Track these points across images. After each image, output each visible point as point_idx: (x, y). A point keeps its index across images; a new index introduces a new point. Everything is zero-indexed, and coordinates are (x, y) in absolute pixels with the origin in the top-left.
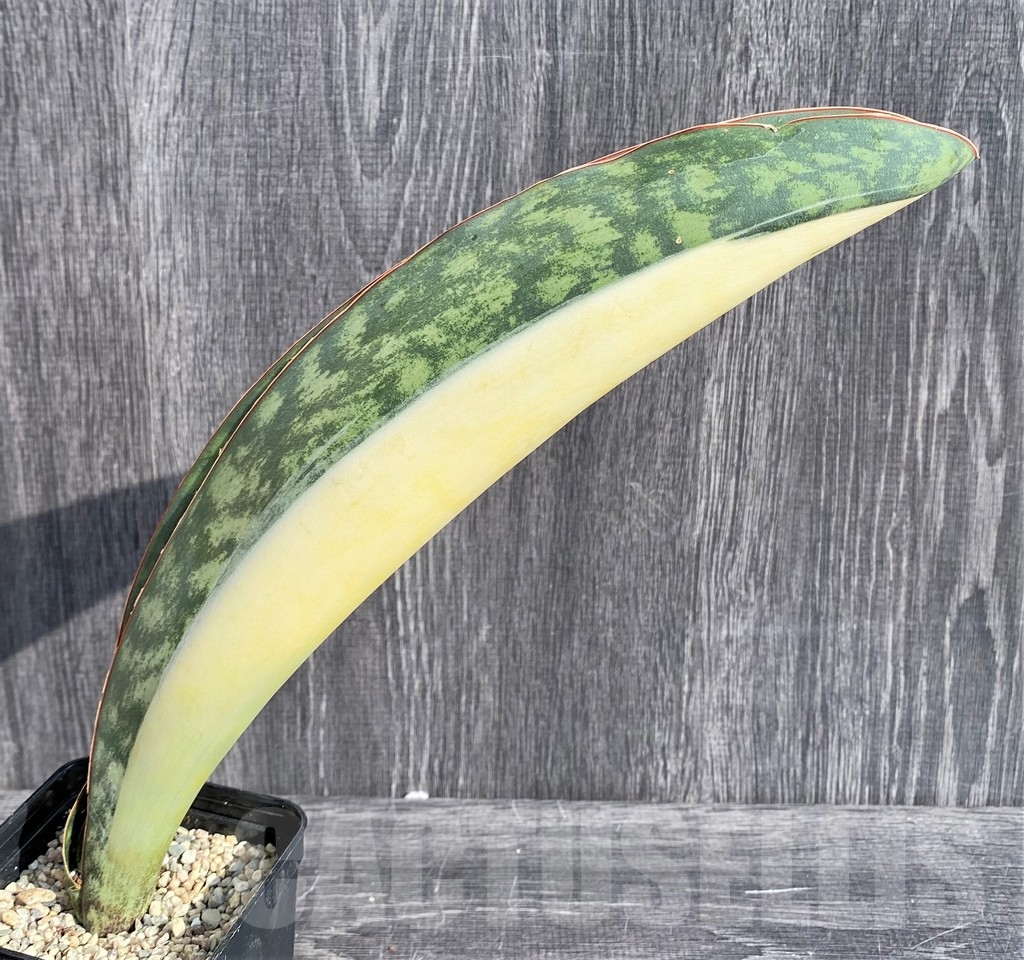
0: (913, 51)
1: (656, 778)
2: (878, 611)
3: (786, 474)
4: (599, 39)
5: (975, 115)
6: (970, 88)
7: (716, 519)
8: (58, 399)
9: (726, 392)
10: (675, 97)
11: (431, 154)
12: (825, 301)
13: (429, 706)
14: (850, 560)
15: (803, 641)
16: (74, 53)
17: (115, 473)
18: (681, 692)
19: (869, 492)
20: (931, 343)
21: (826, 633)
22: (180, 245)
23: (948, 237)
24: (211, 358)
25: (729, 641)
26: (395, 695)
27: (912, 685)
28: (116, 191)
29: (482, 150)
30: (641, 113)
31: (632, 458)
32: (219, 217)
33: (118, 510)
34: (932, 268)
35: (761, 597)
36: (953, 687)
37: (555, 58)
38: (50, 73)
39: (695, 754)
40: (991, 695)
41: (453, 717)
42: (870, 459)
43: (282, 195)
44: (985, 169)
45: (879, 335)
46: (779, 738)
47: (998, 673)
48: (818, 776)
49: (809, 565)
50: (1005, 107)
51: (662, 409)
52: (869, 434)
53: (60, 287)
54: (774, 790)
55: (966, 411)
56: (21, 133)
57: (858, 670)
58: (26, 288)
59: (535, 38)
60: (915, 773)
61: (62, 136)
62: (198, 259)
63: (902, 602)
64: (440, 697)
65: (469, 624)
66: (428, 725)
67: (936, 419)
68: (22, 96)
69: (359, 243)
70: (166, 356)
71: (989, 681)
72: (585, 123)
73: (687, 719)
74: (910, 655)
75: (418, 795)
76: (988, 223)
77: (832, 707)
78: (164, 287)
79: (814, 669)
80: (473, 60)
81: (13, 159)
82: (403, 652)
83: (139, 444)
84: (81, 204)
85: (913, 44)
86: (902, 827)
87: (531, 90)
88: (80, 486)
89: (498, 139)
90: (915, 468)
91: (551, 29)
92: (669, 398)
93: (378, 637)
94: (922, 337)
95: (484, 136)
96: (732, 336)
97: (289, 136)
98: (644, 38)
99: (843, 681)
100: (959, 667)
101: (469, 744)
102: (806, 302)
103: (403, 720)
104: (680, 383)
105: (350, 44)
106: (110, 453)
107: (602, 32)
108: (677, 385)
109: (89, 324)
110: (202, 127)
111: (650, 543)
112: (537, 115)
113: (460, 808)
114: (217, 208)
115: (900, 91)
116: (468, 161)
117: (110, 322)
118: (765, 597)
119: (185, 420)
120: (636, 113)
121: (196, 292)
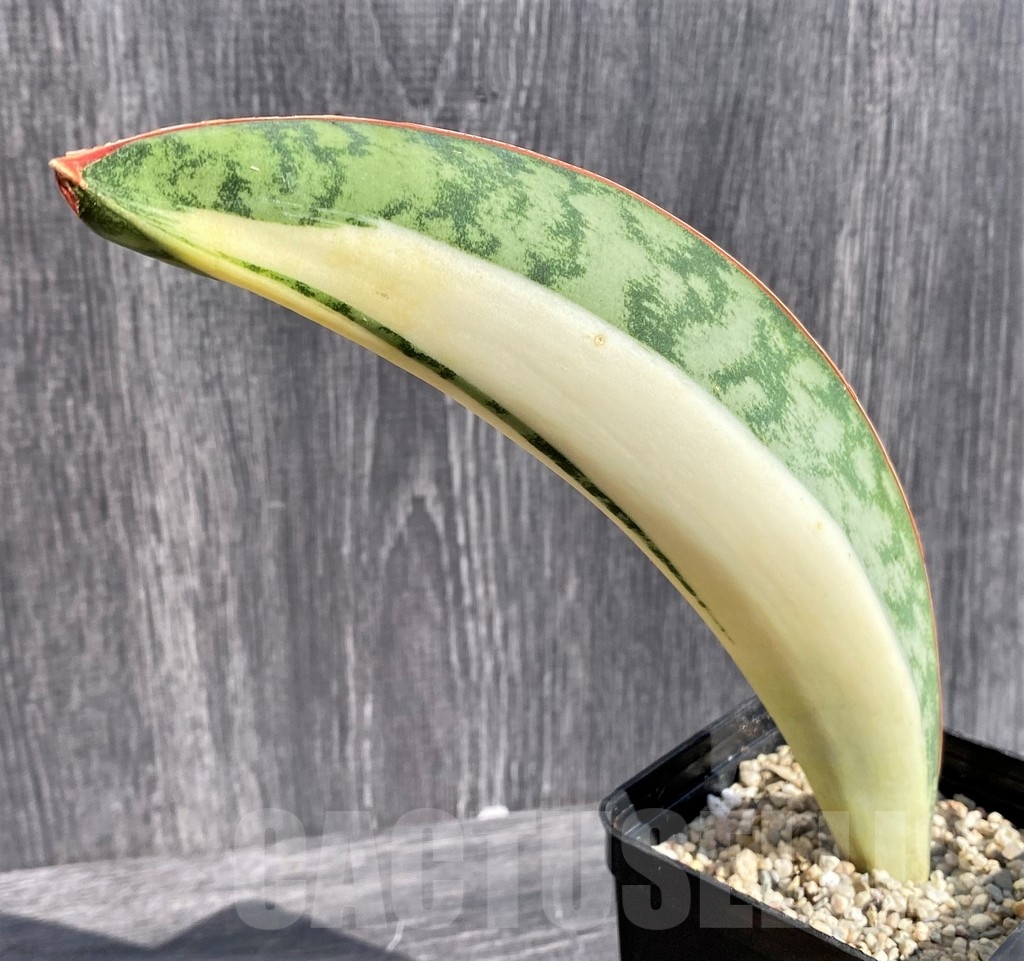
13: (504, 692)
14: (1002, 452)
17: (70, 412)
21: (974, 547)
26: (460, 684)
33: (76, 465)
41: (534, 704)
49: (956, 460)
64: (518, 678)
65: (553, 580)
66: (503, 717)
75: (494, 812)
77: (982, 636)
79: (961, 592)
82: (470, 625)
83: (103, 368)
88: (19, 434)
93: (437, 611)
101: (555, 737)
103: (471, 715)
106: (61, 383)
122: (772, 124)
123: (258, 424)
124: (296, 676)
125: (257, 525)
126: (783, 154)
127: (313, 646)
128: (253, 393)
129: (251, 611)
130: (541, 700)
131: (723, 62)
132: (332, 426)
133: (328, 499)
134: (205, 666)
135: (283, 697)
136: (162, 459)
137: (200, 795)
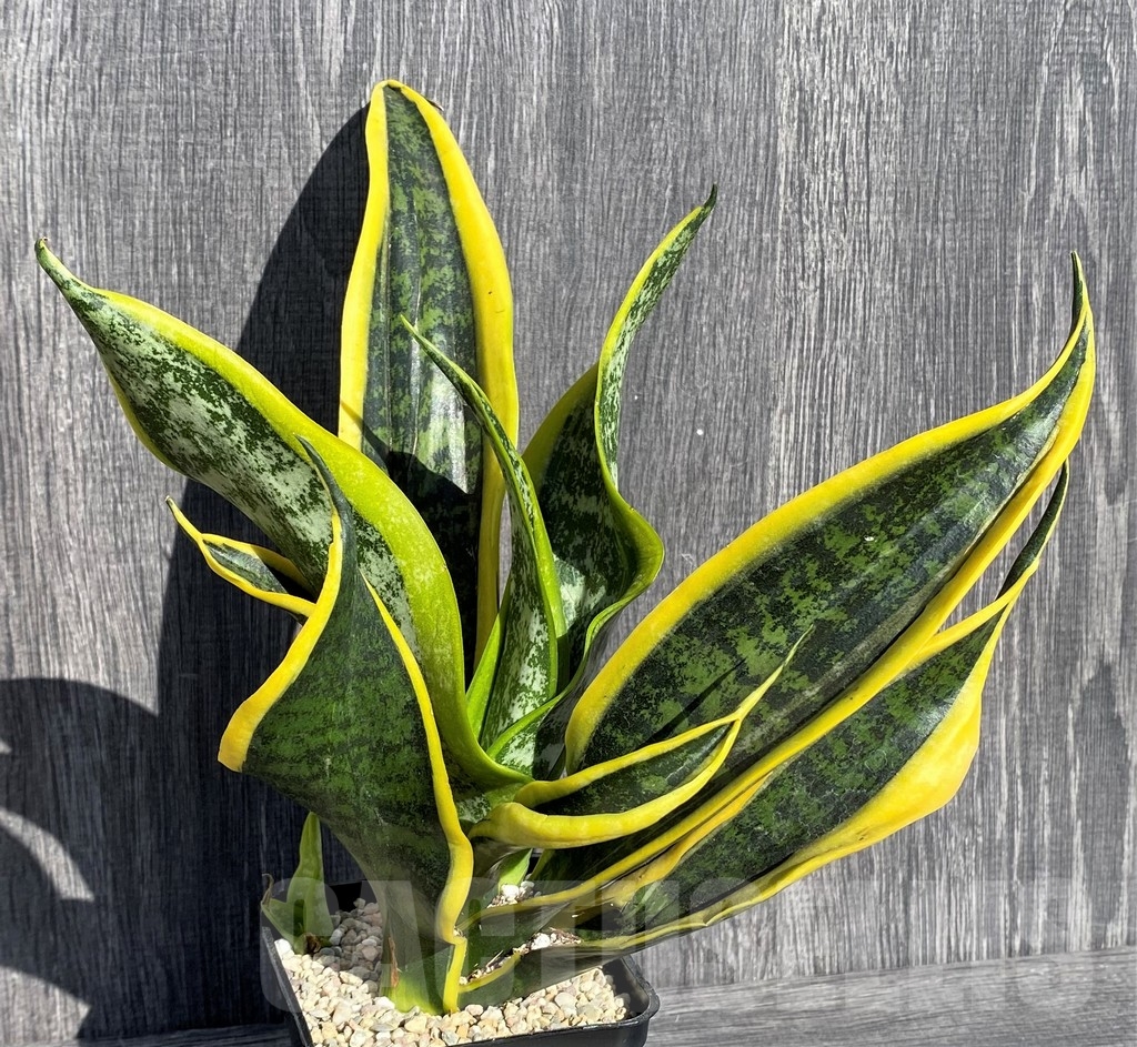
1: (725, 953)
5: (1077, 57)
6: (1070, 24)
9: (797, 424)
10: (724, 34)
20: (1036, 348)
22: (69, 244)
23: (1052, 213)
27: (1032, 798)
29: (481, 106)
30: (682, 56)
31: (684, 520)
32: (126, 203)
34: (1035, 253)
36: (1079, 795)
39: (772, 918)
40: (1125, 802)
43: (213, 170)
44: (1090, 126)
45: (975, 342)
46: (876, 884)
48: (925, 932)
50: (1110, 49)
51: (718, 452)
54: (871, 955)
60: (1040, 916)
62: (95, 263)
63: (1016, 688)
69: (319, 237)
70: (52, 403)
71: (1122, 784)
72: (612, 70)
74: (1027, 757)
76: (1096, 194)
78: (46, 303)
87: (542, 24)
89: (502, 91)
92: (727, 437)
94: (1027, 343)
95: (484, 87)
96: (801, 351)
97: (221, 88)
100: (1086, 769)
102: (888, 302)
104: (740, 416)
108: (735, 420)
110: (100, 76)
112: (551, 59)
114: (122, 189)
115: (990, 28)
116: (464, 120)
119: (80, 496)
120: (675, 56)
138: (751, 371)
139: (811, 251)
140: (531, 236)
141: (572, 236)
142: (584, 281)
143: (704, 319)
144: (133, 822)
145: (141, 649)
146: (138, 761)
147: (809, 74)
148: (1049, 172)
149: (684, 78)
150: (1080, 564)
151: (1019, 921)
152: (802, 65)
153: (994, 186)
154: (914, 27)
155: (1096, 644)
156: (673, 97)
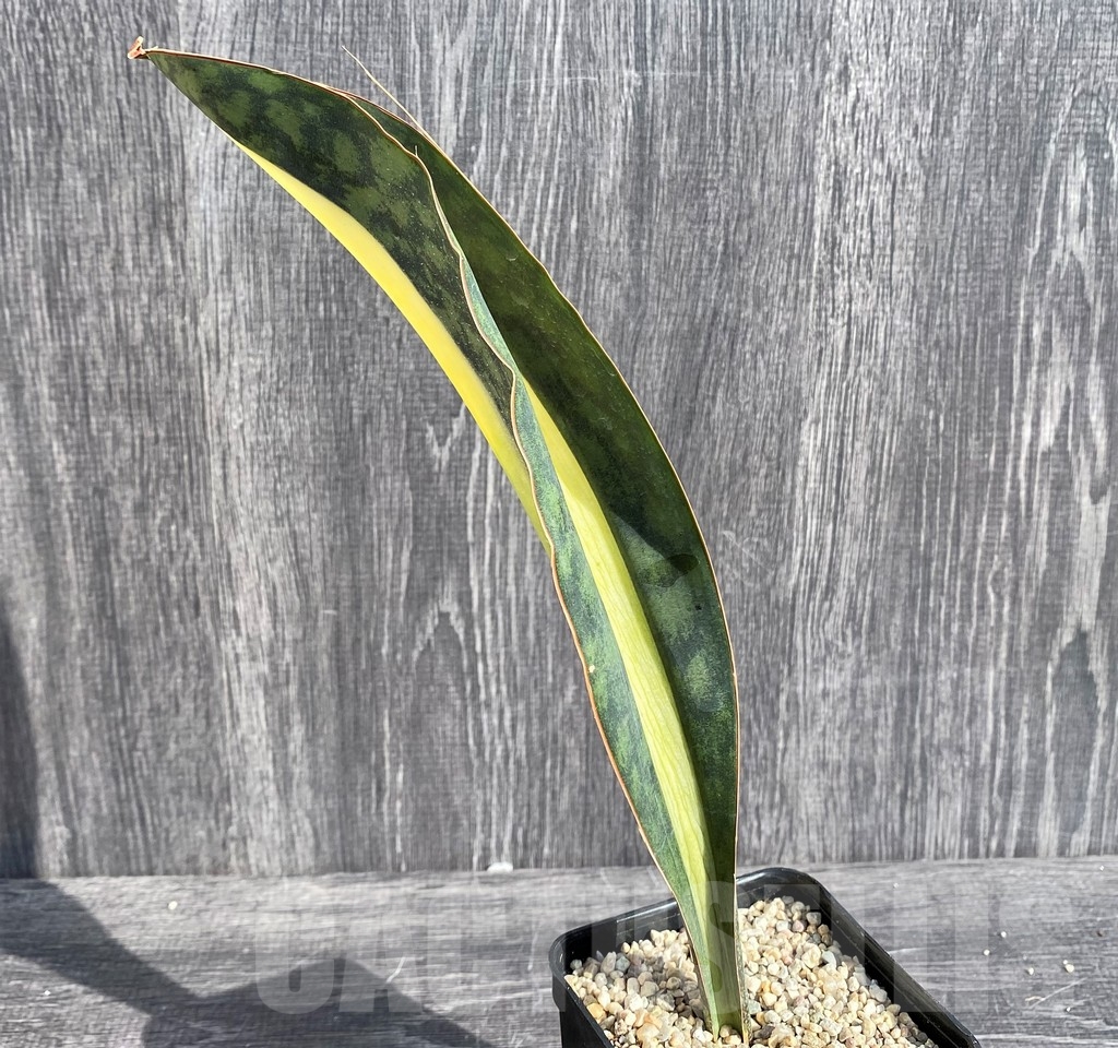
0: (1018, 70)
1: (750, 839)
2: (978, 658)
3: (885, 519)
4: (691, 58)
5: (1082, 137)
6: (1077, 108)
7: (811, 566)
8: (110, 456)
9: (824, 433)
10: (772, 119)
11: (513, 184)
12: (926, 335)
13: (512, 772)
14: (951, 607)
15: (901, 692)
16: (123, 79)
17: (173, 535)
18: (775, 749)
19: (970, 534)
20: (1034, 376)
21: (925, 683)
22: (241, 287)
23: (1053, 266)
24: (276, 409)
25: (825, 694)
26: (476, 763)
27: (1013, 734)
28: (170, 229)
29: (566, 179)
30: (735, 138)
31: (725, 505)
32: (284, 256)
33: (177, 574)
34: (1036, 298)
35: (858, 648)
36: (1054, 734)
37: (645, 79)
38: (97, 101)
39: (790, 813)
40: (1093, 741)
41: (537, 783)
42: (971, 500)
44: (1091, 194)
45: (981, 370)
46: (877, 793)
47: (1100, 718)
48: (916, 831)
49: (908, 611)
50: (1113, 128)
51: (756, 452)
52: (971, 475)
53: (110, 336)
54: (871, 847)
55: (1070, 448)
56: (65, 167)
57: (958, 720)
58: (73, 337)
59: (624, 58)
60: (1015, 825)
61: (111, 170)
62: (260, 303)
63: (1004, 648)
64: (524, 762)
65: (554, 685)
66: (511, 793)
67: (1039, 456)
68: (66, 126)
70: (227, 407)
71: (1091, 727)
72: (676, 149)
73: (782, 777)
74: (1011, 702)
75: (501, 867)
76: (1093, 251)
77: (931, 759)
78: (224, 333)
79: (912, 720)
80: (557, 82)
81: (57, 195)
82: (485, 716)
83: (199, 503)
84: (132, 244)
85: (1019, 63)
86: (1005, 881)
87: (618, 113)
88: (134, 550)
89: (584, 168)
90: (1017, 509)
91: (640, 48)
92: (764, 442)
93: (458, 702)
94: (1026, 371)
95: (569, 164)
96: (830, 374)
98: (739, 56)
99: (943, 732)
100: (1061, 714)
101: (554, 811)
102: (906, 337)
103: (485, 788)
104: (776, 425)
105: (425, 66)
106: (167, 514)
107: (694, 51)
108: (772, 428)
109: (142, 375)
111: (743, 594)
112: (625, 140)
113: (547, 879)
114: (282, 246)
115: (1005, 112)
116: (552, 191)
117: (165, 372)
118: (863, 648)
119: (249, 476)
120: (730, 137)
121: (259, 338)
122: (746, 332)
123: (317, 549)
124: (343, 746)
125: (315, 627)
126: (754, 356)
127: (356, 722)
128: (313, 525)
129: (309, 693)
130: (543, 780)
131: (703, 283)
132: (376, 554)
133: (371, 609)
134: (271, 732)
135: (332, 761)
136: (242, 574)
137: (266, 832)
138: (786, 389)
139: (840, 295)
140: (606, 281)
141: (639, 280)
142: (648, 317)
143: (747, 347)
144: (288, 718)
145: (295, 592)
146: (292, 674)
147: (843, 152)
148: (1052, 232)
149: (736, 156)
150: (1065, 551)
151: (997, 827)
152: (838, 143)
153: (1003, 243)
154: (937, 112)
155: (1074, 616)
156: (726, 171)
